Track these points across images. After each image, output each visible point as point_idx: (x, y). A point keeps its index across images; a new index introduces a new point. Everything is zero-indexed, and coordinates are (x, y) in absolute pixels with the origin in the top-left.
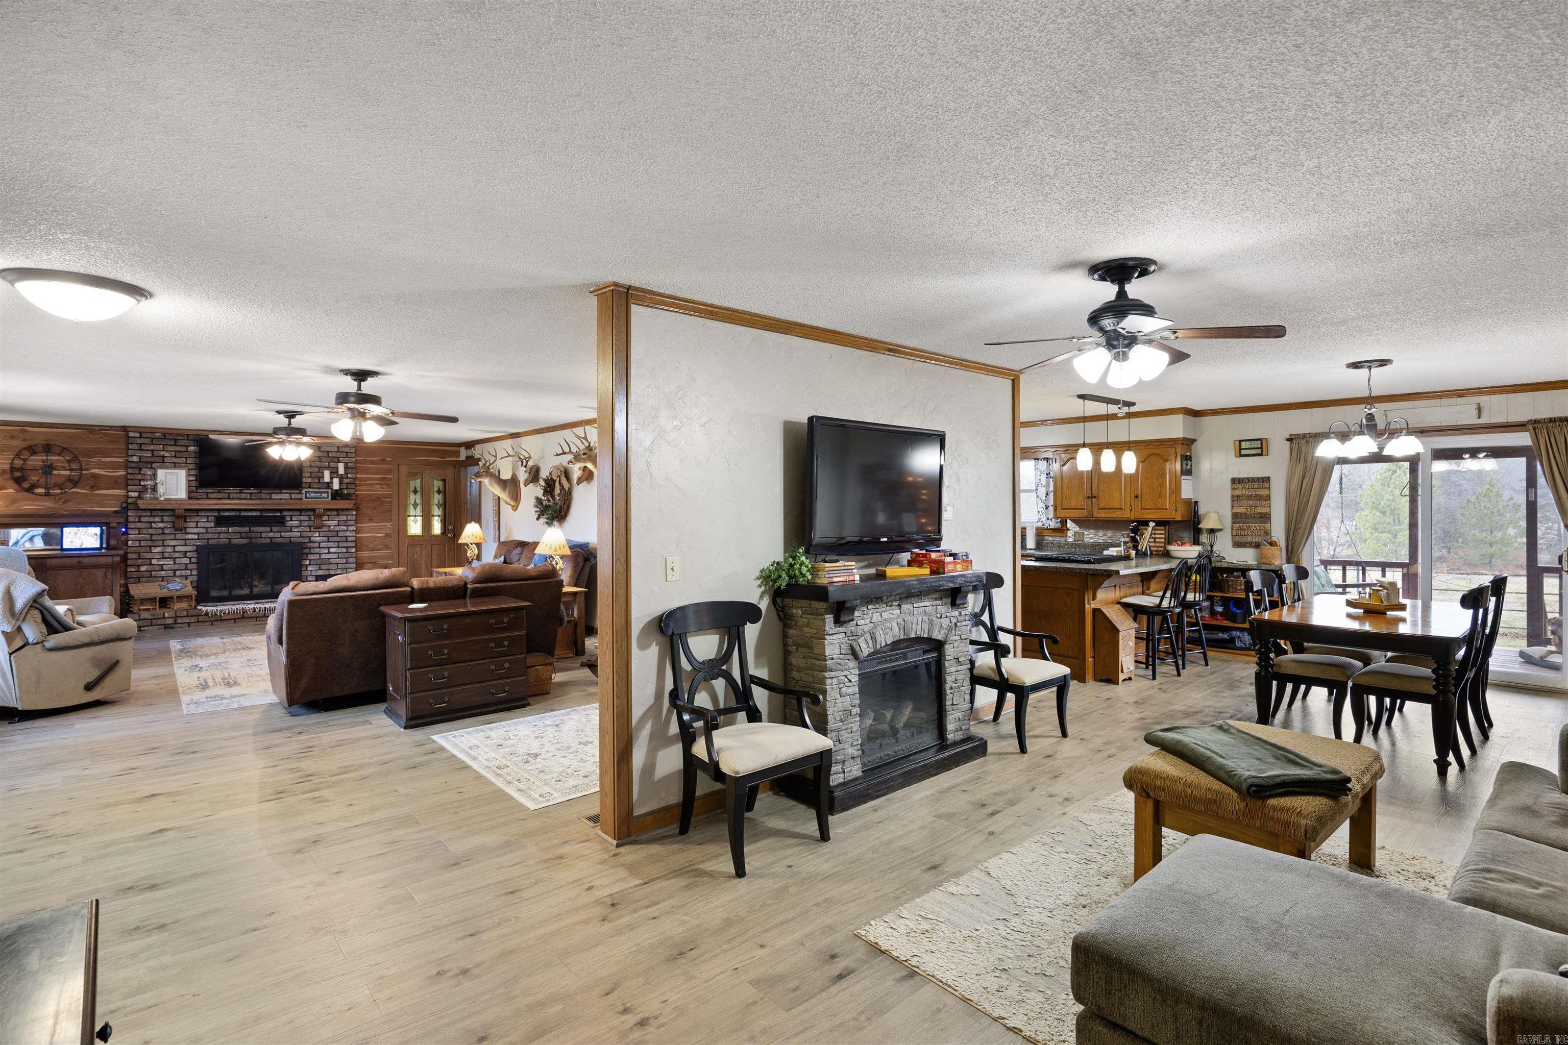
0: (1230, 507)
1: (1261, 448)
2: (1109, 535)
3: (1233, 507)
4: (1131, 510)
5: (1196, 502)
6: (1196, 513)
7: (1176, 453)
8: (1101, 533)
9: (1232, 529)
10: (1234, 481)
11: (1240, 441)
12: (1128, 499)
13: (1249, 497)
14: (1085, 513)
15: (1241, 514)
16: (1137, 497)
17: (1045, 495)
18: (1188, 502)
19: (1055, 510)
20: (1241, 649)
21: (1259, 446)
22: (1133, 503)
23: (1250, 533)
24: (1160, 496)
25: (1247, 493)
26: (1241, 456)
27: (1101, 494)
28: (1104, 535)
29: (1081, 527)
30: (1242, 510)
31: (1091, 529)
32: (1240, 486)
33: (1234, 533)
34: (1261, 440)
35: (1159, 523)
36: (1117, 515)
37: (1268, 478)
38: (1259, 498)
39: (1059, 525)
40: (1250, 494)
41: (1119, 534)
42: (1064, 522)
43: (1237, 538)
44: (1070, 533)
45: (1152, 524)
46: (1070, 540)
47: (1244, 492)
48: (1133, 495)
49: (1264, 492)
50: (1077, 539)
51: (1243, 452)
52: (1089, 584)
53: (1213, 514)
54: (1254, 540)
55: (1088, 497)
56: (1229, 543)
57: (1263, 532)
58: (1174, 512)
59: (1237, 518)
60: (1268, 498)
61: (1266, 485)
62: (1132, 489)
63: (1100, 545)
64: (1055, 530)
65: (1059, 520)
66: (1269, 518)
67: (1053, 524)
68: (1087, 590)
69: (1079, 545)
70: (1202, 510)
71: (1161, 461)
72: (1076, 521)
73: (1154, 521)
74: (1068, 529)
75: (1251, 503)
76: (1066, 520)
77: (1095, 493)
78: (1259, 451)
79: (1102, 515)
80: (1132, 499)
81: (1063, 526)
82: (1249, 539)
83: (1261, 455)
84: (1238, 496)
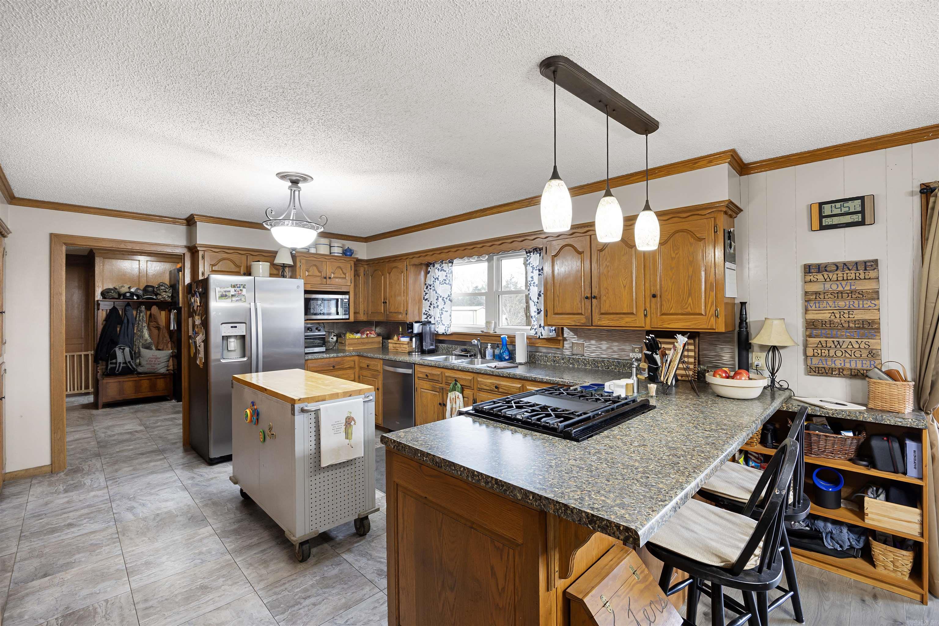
0: (800, 310)
1: (862, 212)
2: (616, 349)
3: (806, 310)
4: (645, 316)
5: (743, 304)
6: (743, 320)
7: (715, 226)
8: (604, 345)
9: (806, 346)
10: (808, 269)
11: (821, 204)
12: (642, 299)
13: (839, 295)
14: (582, 320)
15: (823, 323)
16: (654, 296)
17: (537, 296)
18: (731, 303)
19: (546, 315)
20: (835, 553)
21: (859, 209)
22: (648, 305)
23: (839, 354)
24: (690, 294)
25: (834, 287)
26: (822, 228)
27: (603, 292)
28: (608, 348)
29: (579, 337)
30: (825, 316)
31: (592, 339)
32: (820, 277)
33: (810, 352)
34: (862, 198)
35: (692, 335)
36: (626, 322)
37: (876, 262)
38: (861, 295)
39: (553, 334)
40: (840, 288)
41: (628, 347)
42: (560, 331)
43: (815, 361)
44: (567, 345)
45: (682, 340)
46: (567, 353)
47: (827, 286)
48: (648, 294)
49: (866, 286)
50: (575, 352)
51: (826, 221)
52: (551, 536)
53: (776, 322)
54: (848, 365)
55: (587, 298)
56: (801, 367)
57: (865, 354)
58: (713, 319)
59: (816, 328)
60: (875, 295)
61: (872, 274)
62: (647, 285)
63: (603, 361)
64: (549, 340)
65: (554, 328)
66: (878, 330)
67: (546, 333)
68: (546, 550)
69: (577, 361)
70: (752, 317)
71: (692, 240)
72: (575, 330)
73: (683, 334)
74: (565, 339)
75: (842, 304)
76: (562, 329)
77: (595, 292)
78: (857, 218)
79: (605, 322)
80: (648, 300)
81: (558, 335)
82: (839, 364)
83: (862, 223)
84: (817, 293)
